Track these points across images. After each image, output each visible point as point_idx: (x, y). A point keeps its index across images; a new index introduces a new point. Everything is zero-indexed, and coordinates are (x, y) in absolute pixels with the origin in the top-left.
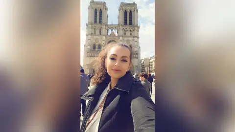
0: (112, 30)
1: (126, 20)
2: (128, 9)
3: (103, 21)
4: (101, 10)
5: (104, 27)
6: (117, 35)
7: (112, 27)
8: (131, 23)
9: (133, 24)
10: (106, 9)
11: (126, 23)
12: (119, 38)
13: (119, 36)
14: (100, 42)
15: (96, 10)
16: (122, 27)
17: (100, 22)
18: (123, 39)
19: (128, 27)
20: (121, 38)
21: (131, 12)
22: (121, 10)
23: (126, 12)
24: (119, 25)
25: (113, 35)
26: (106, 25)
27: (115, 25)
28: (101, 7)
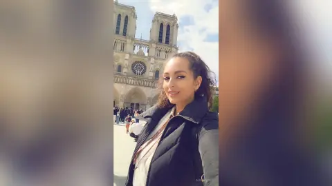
0: (140, 47)
1: (161, 37)
2: (166, 22)
3: (129, 32)
4: (127, 17)
5: (129, 41)
6: (146, 54)
7: (141, 43)
8: (167, 42)
9: (170, 43)
10: (135, 17)
11: (160, 40)
12: (149, 59)
13: (149, 57)
14: (121, 61)
15: (120, 15)
16: (154, 46)
17: (125, 34)
18: (155, 62)
19: (163, 47)
20: (152, 60)
21: (168, 27)
22: (156, 22)
23: (162, 25)
24: (151, 42)
25: (141, 54)
26: (133, 39)
27: (145, 41)
28: (128, 13)
